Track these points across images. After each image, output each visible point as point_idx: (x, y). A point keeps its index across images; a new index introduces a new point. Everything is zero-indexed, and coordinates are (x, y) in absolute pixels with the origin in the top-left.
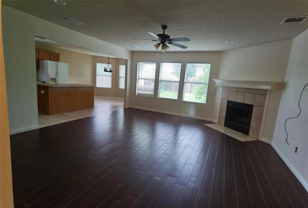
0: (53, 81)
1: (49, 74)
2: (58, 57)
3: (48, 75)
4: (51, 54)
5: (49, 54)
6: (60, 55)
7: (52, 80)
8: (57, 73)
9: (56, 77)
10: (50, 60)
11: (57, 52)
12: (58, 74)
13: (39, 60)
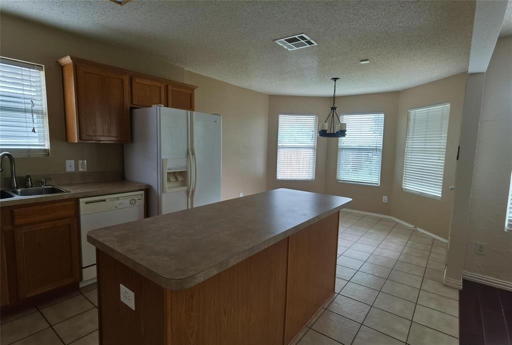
0: (177, 179)
1: (163, 157)
2: (191, 97)
3: (160, 163)
4: (170, 88)
5: (163, 86)
6: (195, 91)
7: (173, 179)
8: (190, 153)
9: (187, 167)
10: (167, 105)
11: (186, 82)
12: (193, 154)
13: (132, 108)
